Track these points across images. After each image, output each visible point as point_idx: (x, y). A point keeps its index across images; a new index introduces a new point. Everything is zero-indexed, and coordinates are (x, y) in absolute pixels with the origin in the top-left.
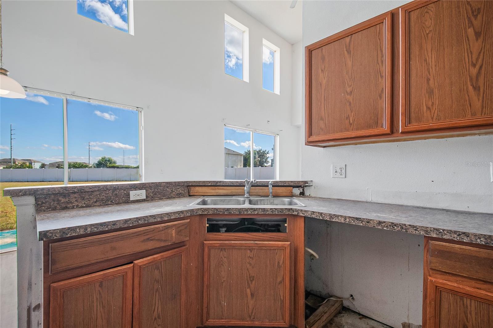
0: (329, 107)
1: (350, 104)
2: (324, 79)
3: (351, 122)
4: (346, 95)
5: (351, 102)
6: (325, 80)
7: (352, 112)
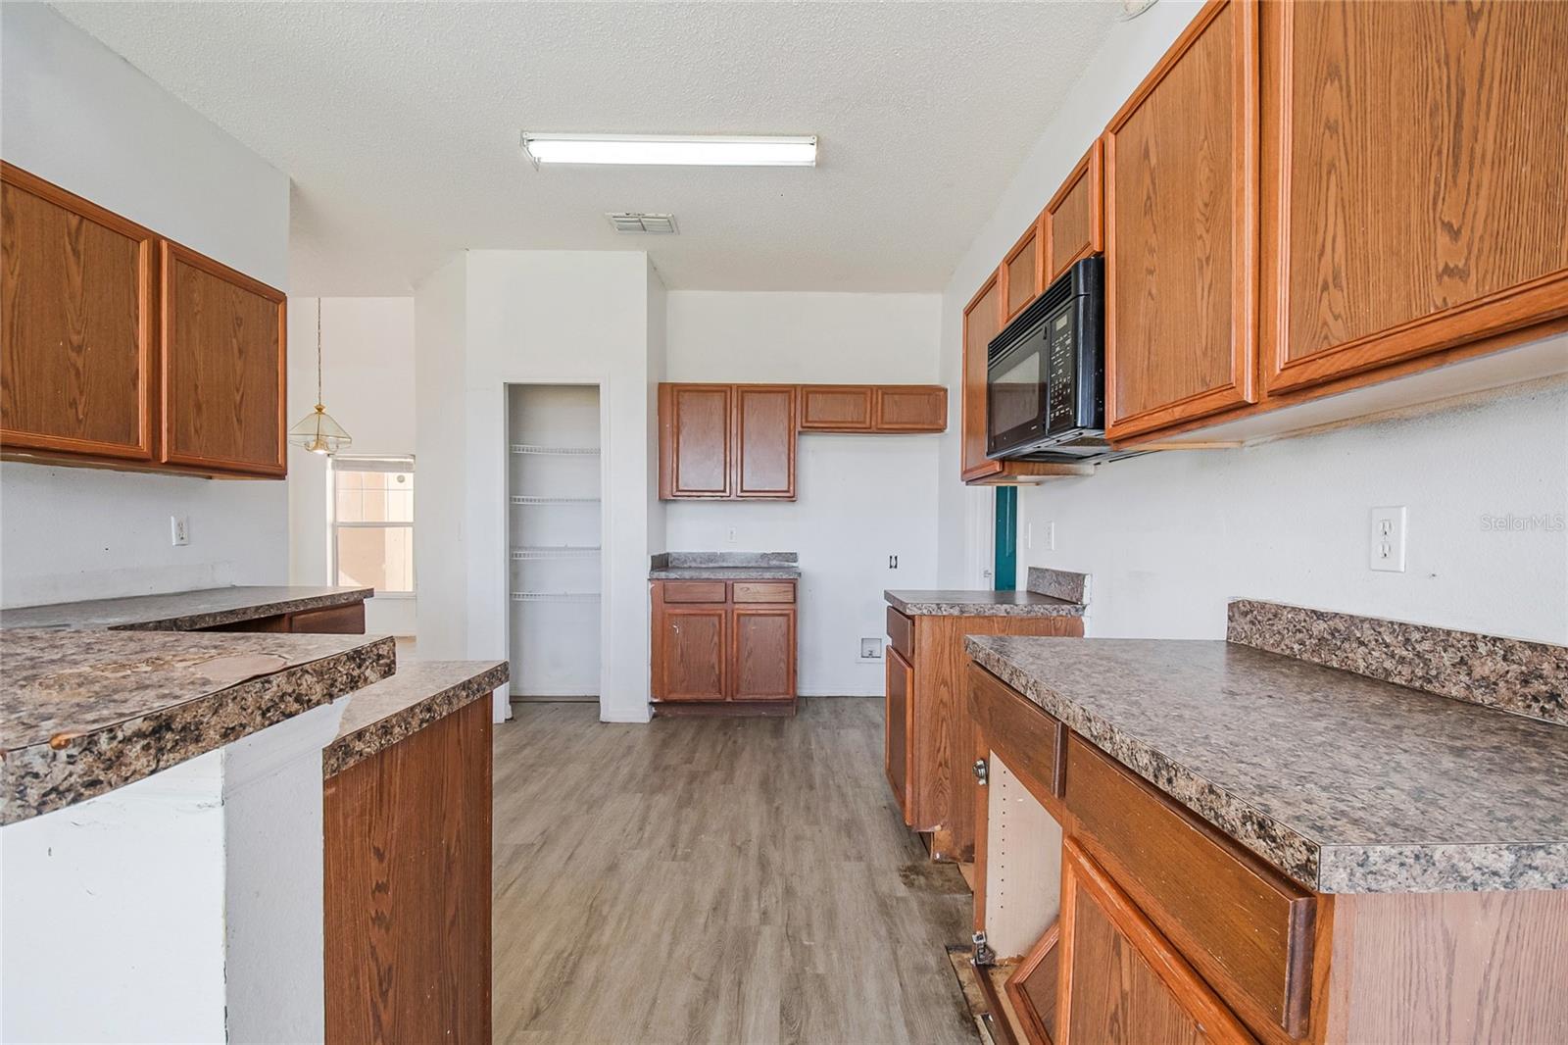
0: (24, 357)
1: (78, 373)
2: (10, 276)
3: (81, 417)
4: (70, 351)
5: (81, 369)
6: (12, 278)
7: (81, 393)
